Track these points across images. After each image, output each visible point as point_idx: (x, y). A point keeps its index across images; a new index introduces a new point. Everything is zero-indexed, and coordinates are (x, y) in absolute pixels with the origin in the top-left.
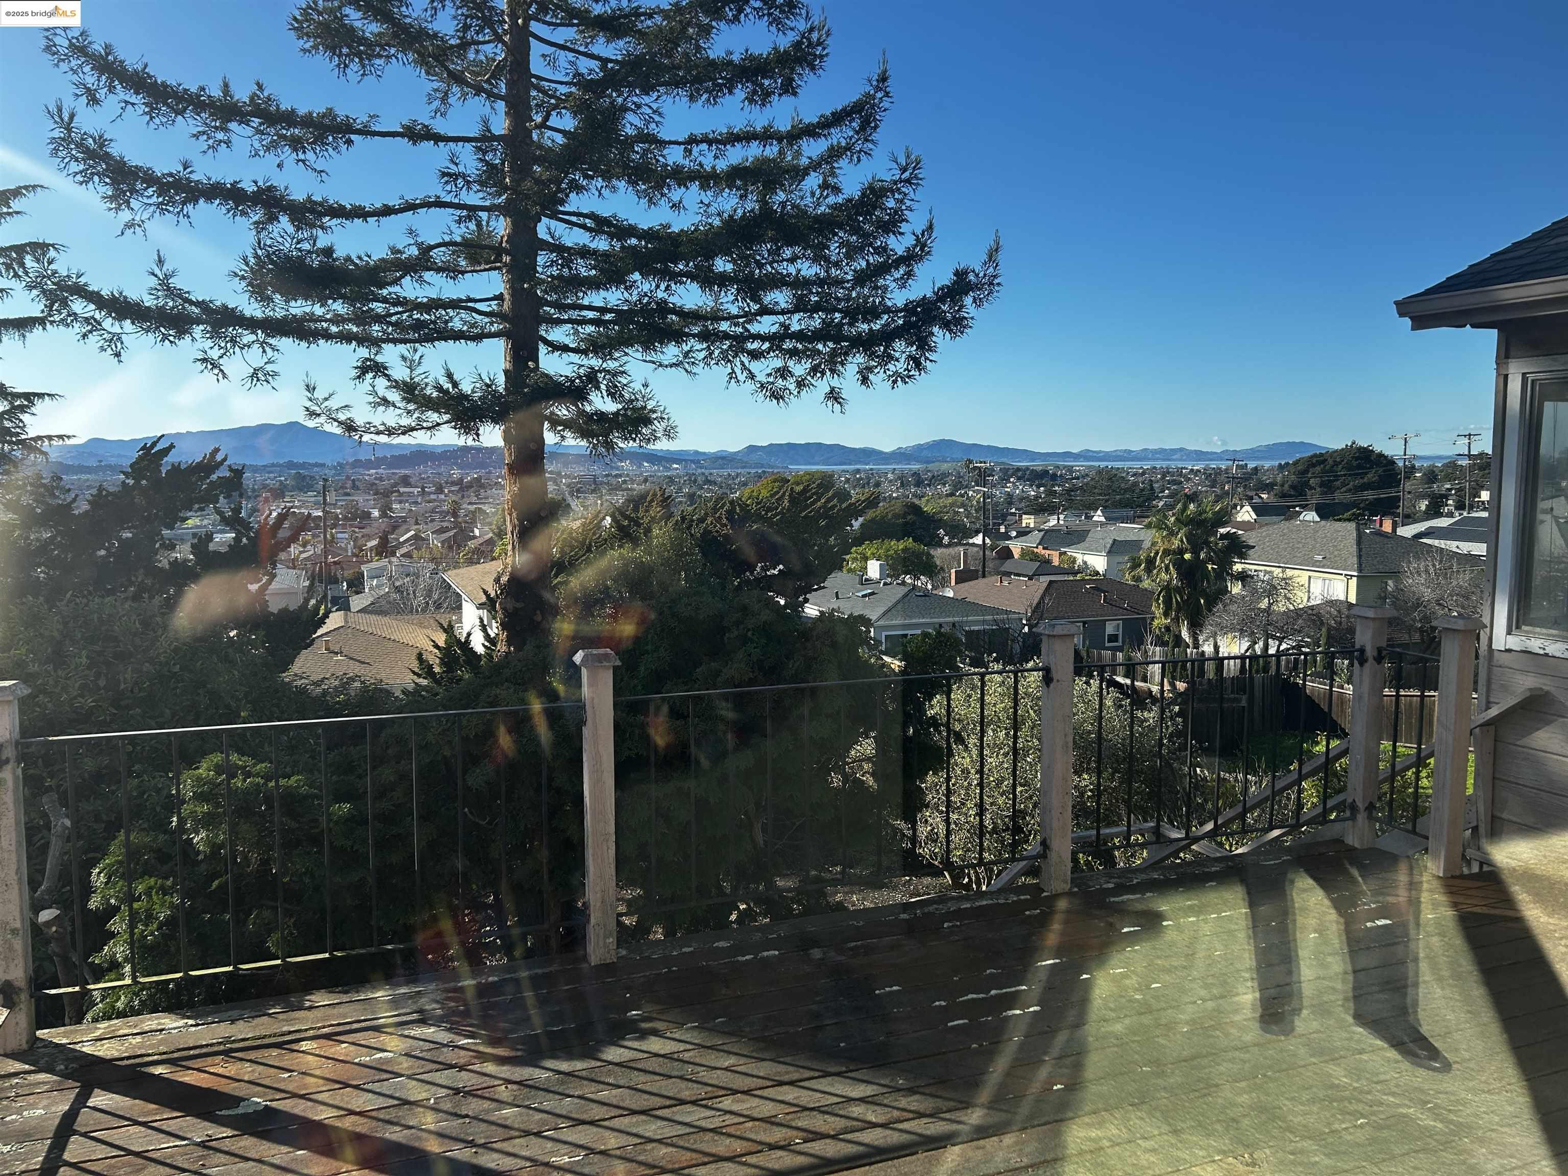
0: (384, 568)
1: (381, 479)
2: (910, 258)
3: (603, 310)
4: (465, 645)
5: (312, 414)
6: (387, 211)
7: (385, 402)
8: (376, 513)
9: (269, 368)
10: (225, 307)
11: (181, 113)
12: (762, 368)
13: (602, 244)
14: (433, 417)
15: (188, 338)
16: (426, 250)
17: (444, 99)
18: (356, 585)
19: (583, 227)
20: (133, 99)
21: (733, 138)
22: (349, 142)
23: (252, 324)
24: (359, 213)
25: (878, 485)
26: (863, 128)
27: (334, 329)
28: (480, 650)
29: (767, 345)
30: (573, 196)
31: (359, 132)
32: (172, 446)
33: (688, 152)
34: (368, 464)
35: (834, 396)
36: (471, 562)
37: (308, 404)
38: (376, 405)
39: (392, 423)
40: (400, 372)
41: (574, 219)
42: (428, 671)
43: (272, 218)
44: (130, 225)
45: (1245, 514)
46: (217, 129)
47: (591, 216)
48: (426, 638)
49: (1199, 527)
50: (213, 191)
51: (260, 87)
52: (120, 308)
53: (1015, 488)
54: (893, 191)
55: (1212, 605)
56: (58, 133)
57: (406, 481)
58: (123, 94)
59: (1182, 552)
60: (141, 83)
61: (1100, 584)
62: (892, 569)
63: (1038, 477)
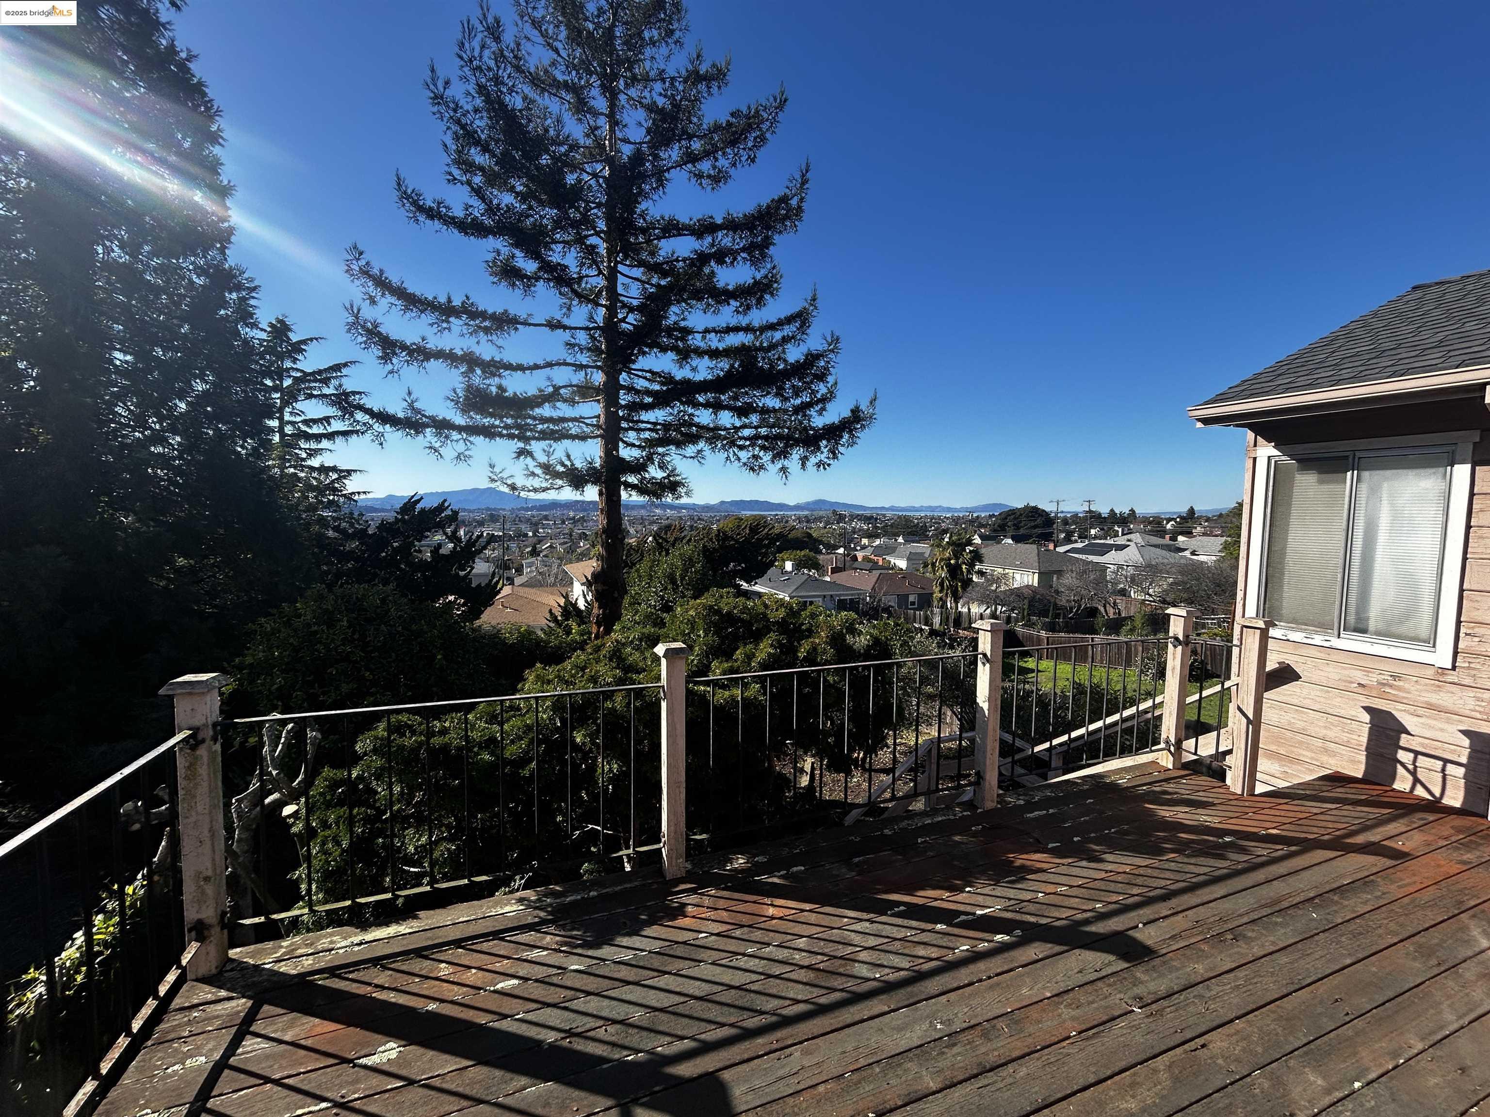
0: (533, 563)
1: (533, 516)
2: (824, 400)
3: (655, 424)
4: (575, 605)
5: (493, 480)
6: (536, 367)
7: (533, 474)
8: (530, 534)
9: (467, 453)
10: (444, 419)
11: (423, 311)
12: (744, 455)
13: (656, 387)
14: (559, 482)
15: (421, 436)
16: (557, 389)
17: (569, 309)
18: (519, 571)
19: (645, 378)
20: (396, 302)
21: (729, 330)
22: (516, 329)
23: (460, 429)
24: (521, 368)
26: (801, 326)
27: (505, 432)
28: (583, 608)
29: (748, 443)
30: (640, 358)
31: (522, 323)
33: (704, 338)
34: (527, 509)
35: (784, 470)
36: (579, 560)
37: (491, 475)
38: (528, 476)
39: (537, 486)
40: (543, 459)
41: (640, 373)
42: (554, 619)
43: (472, 370)
44: (391, 372)
45: (977, 540)
46: (443, 321)
47: (650, 371)
48: (554, 601)
49: (959, 546)
50: (439, 355)
51: (468, 298)
52: (384, 418)
53: (857, 524)
54: (822, 356)
55: (965, 587)
56: (351, 319)
57: (546, 518)
58: (390, 299)
59: (950, 559)
60: (400, 293)
61: (904, 575)
62: (798, 566)
63: (868, 519)
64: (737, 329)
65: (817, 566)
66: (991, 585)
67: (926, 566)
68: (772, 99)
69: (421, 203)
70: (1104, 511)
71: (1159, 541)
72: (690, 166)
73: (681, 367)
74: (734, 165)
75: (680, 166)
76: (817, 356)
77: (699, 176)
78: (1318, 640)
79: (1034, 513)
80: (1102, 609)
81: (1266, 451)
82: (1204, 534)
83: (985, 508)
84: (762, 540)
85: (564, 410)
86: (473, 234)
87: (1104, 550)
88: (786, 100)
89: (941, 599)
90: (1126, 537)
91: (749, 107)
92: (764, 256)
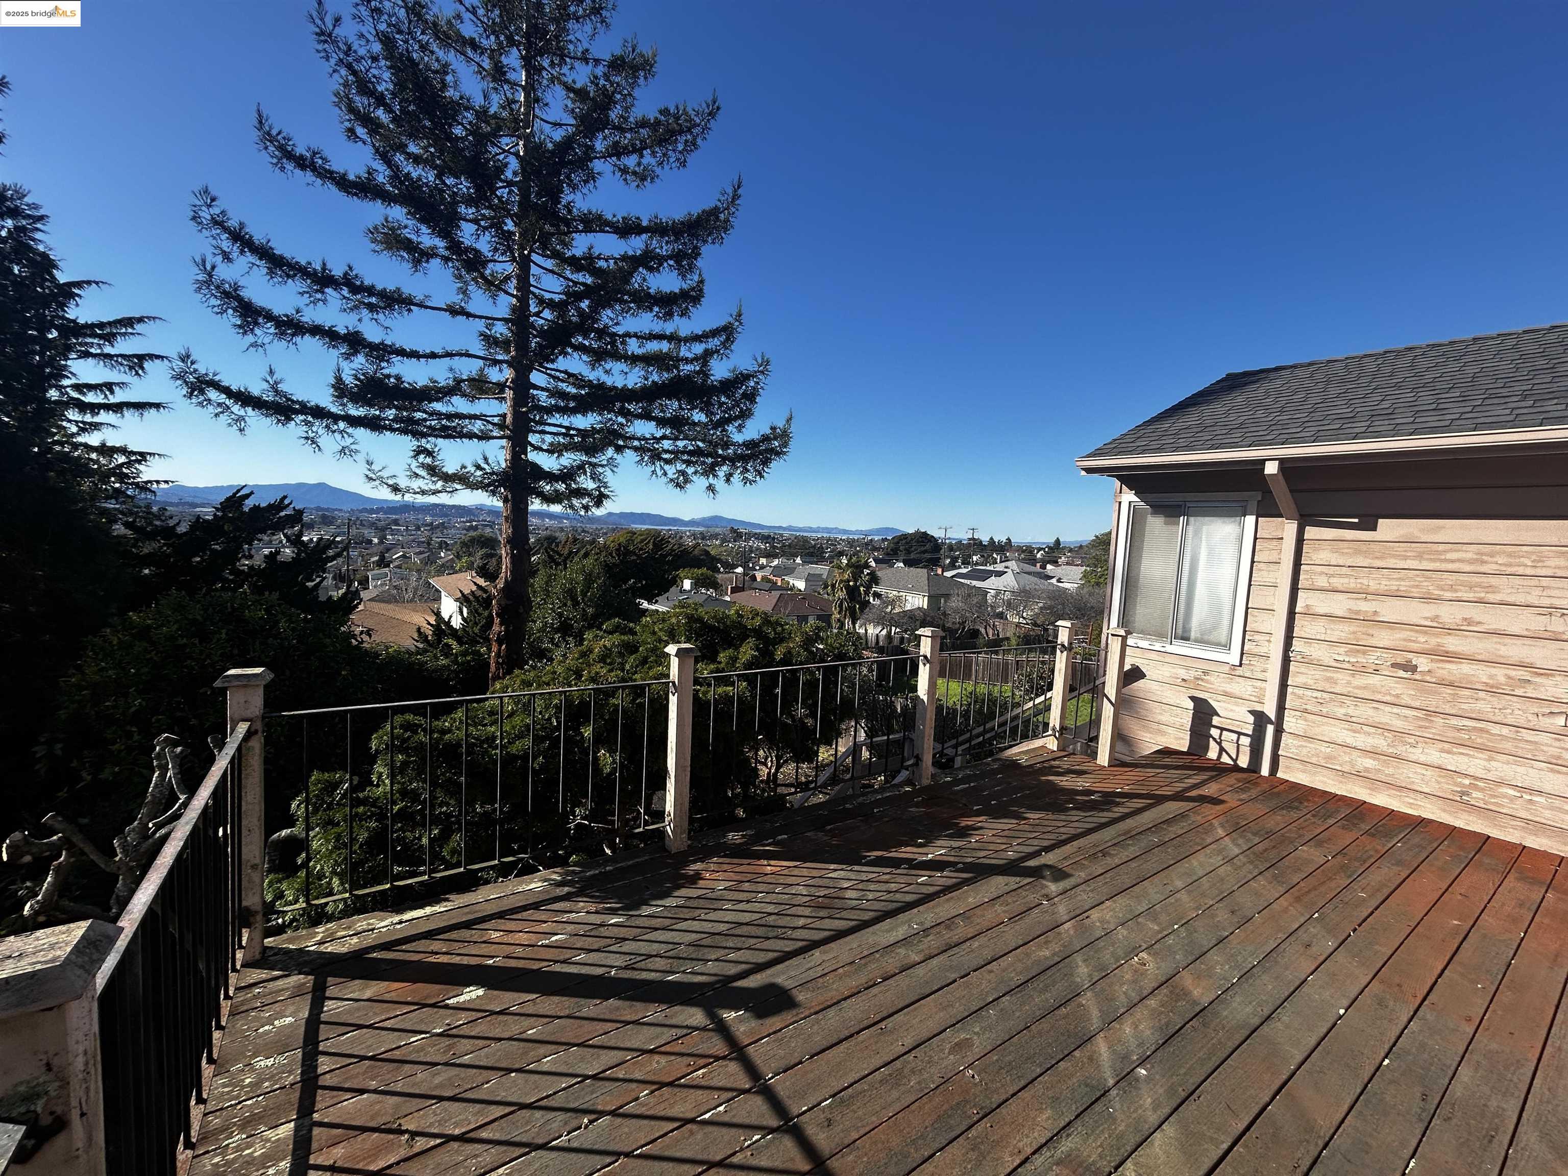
0: (382, 574)
1: (379, 520)
3: (568, 428)
5: (369, 479)
6: (433, 356)
7: (416, 475)
8: (376, 540)
9: (353, 447)
10: (317, 406)
11: (293, 277)
13: (573, 390)
15: (293, 424)
16: (458, 381)
18: (364, 583)
19: (562, 379)
20: (258, 262)
21: (652, 337)
22: (410, 310)
23: (337, 418)
24: (414, 355)
25: (681, 538)
26: (726, 342)
27: (394, 426)
28: (457, 626)
29: (672, 456)
30: (561, 358)
31: (417, 305)
32: (252, 493)
35: (711, 488)
36: (447, 572)
37: (368, 473)
38: (411, 477)
39: (423, 488)
42: (424, 638)
43: (356, 353)
44: (254, 345)
45: (873, 564)
46: (317, 291)
47: (566, 372)
48: (422, 620)
49: (857, 568)
50: (316, 330)
51: (350, 268)
52: (245, 399)
53: (754, 543)
54: (753, 377)
55: (862, 609)
56: (202, 277)
57: (396, 522)
58: (250, 258)
59: (849, 581)
60: (264, 253)
61: (805, 597)
62: (696, 584)
63: (765, 538)
64: (660, 337)
65: (715, 585)
66: (887, 607)
67: (826, 587)
68: (704, 105)
69: (289, 149)
70: (985, 539)
71: (1032, 569)
72: (614, 159)
73: (593, 369)
74: (661, 164)
75: (604, 157)
76: (746, 377)
77: (624, 171)
78: (1157, 646)
79: (923, 538)
80: (983, 631)
81: (1129, 497)
82: (1068, 564)
83: (879, 531)
84: (666, 556)
85: (459, 404)
86: (356, 194)
87: (984, 576)
88: (718, 108)
89: (839, 620)
90: (1004, 564)
91: (677, 108)
92: (691, 268)
